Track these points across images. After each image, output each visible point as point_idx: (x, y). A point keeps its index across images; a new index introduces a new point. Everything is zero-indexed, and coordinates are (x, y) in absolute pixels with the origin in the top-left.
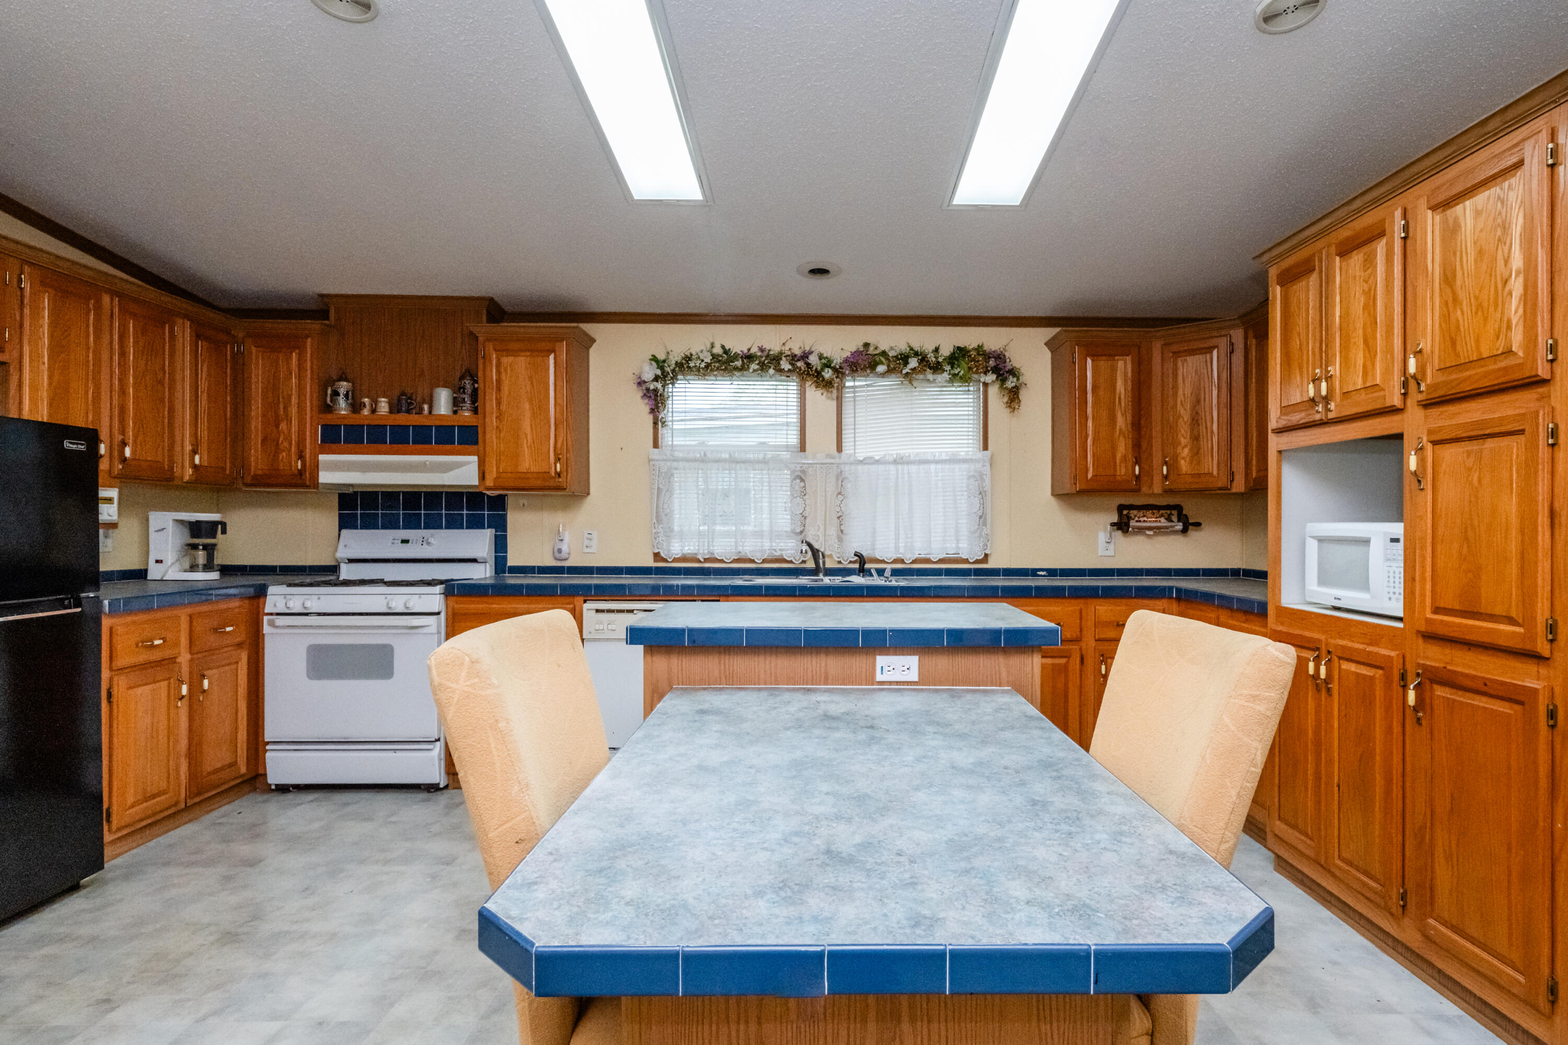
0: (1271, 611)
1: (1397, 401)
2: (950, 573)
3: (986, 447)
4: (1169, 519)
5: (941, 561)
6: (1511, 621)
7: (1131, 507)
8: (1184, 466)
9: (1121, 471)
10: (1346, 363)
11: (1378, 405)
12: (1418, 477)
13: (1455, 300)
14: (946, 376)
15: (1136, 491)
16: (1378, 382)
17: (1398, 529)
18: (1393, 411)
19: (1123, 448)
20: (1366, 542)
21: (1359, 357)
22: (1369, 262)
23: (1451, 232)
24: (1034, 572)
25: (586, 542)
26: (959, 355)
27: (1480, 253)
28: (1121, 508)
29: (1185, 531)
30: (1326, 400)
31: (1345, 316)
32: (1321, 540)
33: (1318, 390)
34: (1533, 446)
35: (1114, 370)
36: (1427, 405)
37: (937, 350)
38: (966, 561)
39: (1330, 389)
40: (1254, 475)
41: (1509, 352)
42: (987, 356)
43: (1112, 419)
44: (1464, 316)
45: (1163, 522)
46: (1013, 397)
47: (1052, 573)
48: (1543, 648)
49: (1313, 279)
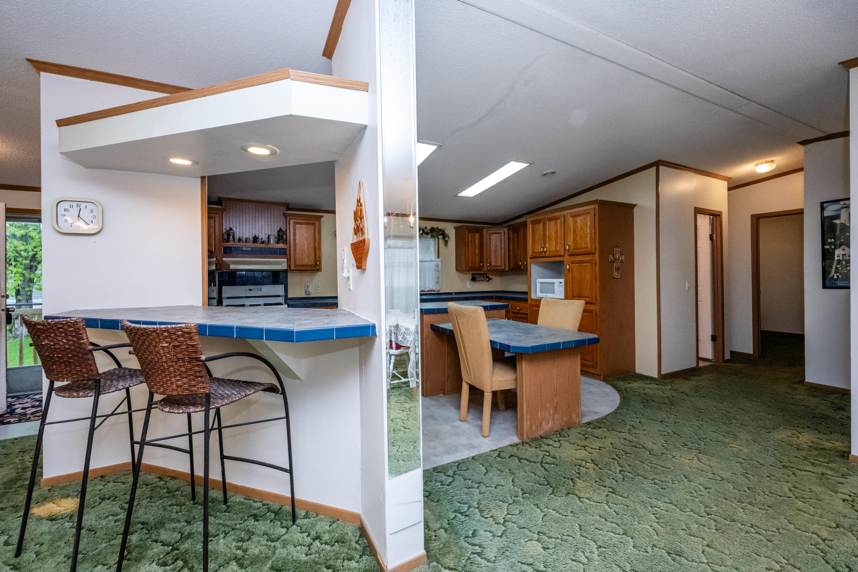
0: (529, 300)
1: (563, 254)
2: (430, 294)
3: (439, 257)
4: (484, 278)
5: (428, 291)
6: (588, 297)
7: (475, 274)
8: (493, 264)
9: (477, 264)
10: (550, 244)
11: (559, 254)
12: (569, 270)
13: (576, 236)
14: (430, 236)
15: (481, 270)
16: (559, 249)
17: (562, 280)
18: (562, 256)
19: (477, 258)
20: (554, 283)
21: (554, 243)
22: (556, 224)
23: (575, 222)
24: (451, 294)
25: (317, 288)
26: (433, 230)
27: (581, 228)
28: (472, 275)
29: (488, 281)
30: (546, 252)
31: (550, 234)
32: (541, 283)
33: (544, 250)
34: (592, 265)
35: (475, 236)
36: (570, 255)
37: (426, 228)
38: (435, 291)
39: (547, 250)
40: (512, 266)
41: (587, 248)
42: (440, 230)
43: (475, 250)
44: (578, 239)
45: (482, 279)
46: (446, 243)
47: (456, 293)
48: (594, 302)
49: (541, 224)
